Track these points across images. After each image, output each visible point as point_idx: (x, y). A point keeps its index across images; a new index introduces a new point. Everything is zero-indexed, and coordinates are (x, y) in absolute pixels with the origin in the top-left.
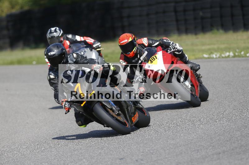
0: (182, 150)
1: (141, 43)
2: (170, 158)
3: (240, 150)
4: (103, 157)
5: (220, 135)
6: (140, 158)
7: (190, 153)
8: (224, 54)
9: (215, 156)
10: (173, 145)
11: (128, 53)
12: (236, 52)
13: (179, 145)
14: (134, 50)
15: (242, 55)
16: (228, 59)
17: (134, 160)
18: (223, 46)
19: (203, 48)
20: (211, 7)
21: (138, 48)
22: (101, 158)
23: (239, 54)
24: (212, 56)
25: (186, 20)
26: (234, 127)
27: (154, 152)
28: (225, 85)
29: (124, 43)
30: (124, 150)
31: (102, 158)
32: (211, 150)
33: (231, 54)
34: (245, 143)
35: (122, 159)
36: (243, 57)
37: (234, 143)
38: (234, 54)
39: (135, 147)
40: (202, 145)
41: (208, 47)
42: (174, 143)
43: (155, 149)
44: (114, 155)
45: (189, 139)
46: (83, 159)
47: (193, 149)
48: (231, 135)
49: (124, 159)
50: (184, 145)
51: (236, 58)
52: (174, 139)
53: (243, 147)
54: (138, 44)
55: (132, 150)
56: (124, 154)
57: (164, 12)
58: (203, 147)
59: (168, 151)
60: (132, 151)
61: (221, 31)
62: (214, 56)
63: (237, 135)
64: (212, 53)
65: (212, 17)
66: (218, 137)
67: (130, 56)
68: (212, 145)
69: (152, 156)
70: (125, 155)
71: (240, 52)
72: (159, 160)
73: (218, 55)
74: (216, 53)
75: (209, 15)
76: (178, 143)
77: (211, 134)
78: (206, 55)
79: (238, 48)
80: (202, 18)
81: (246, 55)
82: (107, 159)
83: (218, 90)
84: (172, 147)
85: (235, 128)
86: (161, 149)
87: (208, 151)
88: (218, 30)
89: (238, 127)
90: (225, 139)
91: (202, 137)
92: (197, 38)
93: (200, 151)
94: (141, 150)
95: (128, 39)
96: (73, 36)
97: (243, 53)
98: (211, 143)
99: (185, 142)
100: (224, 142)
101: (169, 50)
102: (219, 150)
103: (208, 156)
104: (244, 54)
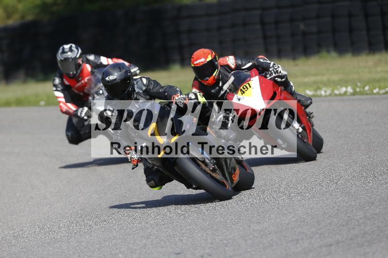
0: (272, 240)
1: (225, 63)
2: (253, 253)
3: (363, 240)
4: (150, 251)
5: (332, 216)
6: (206, 251)
7: (285, 244)
8: (338, 90)
9: (324, 249)
10: (258, 232)
11: (205, 79)
12: (357, 86)
13: (268, 233)
14: (214, 74)
15: (366, 91)
16: (345, 97)
17: (198, 255)
18: (335, 78)
19: (306, 80)
20: (318, 17)
21: (220, 72)
22: (146, 253)
23: (362, 90)
24: (319, 93)
25: (278, 37)
26: (353, 204)
27: (229, 243)
28: (339, 138)
29: (199, 63)
30: (182, 240)
31: (148, 252)
32: (318, 240)
33: (350, 90)
34: (371, 228)
35: (179, 254)
36: (367, 94)
37: (353, 228)
38: (354, 89)
39: (200, 235)
40: (304, 233)
41: (313, 79)
42: (260, 229)
43: (230, 239)
44: (166, 248)
45: (283, 222)
46: (118, 254)
47: (291, 239)
48: (349, 217)
49: (183, 254)
50: (276, 233)
51: (357, 97)
52: (260, 223)
53: (367, 235)
54: (221, 66)
55: (195, 240)
56: (183, 246)
57: (245, 24)
58: (306, 236)
59: (251, 241)
60: (194, 242)
61: (334, 54)
62: (323, 93)
63: (358, 217)
64: (319, 88)
65: (319, 32)
66: (328, 219)
67: (209, 83)
68: (319, 232)
69: (226, 248)
70: (183, 248)
71: (364, 87)
72: (237, 255)
73: (328, 92)
74: (325, 89)
75: (314, 29)
76: (266, 229)
77: (318, 214)
78: (310, 91)
79: (360, 81)
80: (305, 34)
81: (372, 91)
82: (157, 254)
83: (328, 146)
84: (257, 235)
85: (355, 205)
86: (240, 237)
87: (312, 242)
88: (328, 51)
89: (359, 203)
90: (340, 223)
91: (304, 220)
92: (297, 65)
93: (301, 242)
94: (209, 240)
95: (206, 58)
96: (97, 57)
97: (367, 88)
98: (318, 229)
99: (278, 227)
100: (339, 227)
101: (268, 75)
102: (330, 240)
103: (312, 249)
104: (369, 90)
